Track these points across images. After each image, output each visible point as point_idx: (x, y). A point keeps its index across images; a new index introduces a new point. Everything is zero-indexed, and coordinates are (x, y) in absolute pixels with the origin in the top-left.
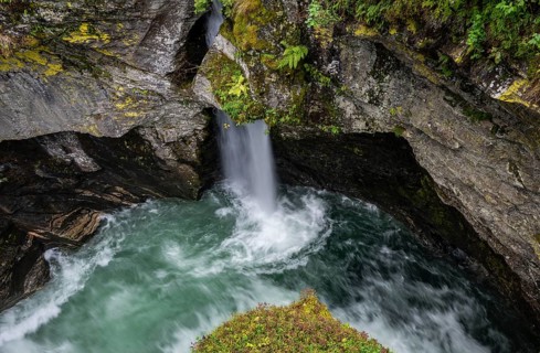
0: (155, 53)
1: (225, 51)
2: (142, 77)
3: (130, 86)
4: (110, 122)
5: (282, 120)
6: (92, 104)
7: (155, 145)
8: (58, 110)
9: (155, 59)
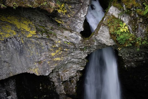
0: (77, 21)
1: (114, 14)
2: (70, 34)
3: (64, 40)
4: (45, 65)
5: (143, 43)
6: (40, 54)
7: (56, 84)
8: (23, 59)
9: (77, 24)
